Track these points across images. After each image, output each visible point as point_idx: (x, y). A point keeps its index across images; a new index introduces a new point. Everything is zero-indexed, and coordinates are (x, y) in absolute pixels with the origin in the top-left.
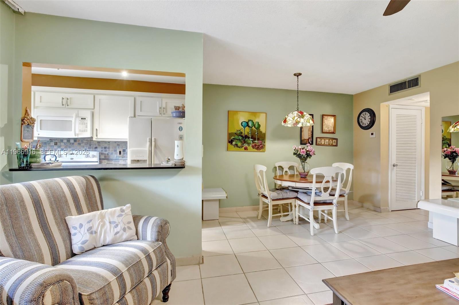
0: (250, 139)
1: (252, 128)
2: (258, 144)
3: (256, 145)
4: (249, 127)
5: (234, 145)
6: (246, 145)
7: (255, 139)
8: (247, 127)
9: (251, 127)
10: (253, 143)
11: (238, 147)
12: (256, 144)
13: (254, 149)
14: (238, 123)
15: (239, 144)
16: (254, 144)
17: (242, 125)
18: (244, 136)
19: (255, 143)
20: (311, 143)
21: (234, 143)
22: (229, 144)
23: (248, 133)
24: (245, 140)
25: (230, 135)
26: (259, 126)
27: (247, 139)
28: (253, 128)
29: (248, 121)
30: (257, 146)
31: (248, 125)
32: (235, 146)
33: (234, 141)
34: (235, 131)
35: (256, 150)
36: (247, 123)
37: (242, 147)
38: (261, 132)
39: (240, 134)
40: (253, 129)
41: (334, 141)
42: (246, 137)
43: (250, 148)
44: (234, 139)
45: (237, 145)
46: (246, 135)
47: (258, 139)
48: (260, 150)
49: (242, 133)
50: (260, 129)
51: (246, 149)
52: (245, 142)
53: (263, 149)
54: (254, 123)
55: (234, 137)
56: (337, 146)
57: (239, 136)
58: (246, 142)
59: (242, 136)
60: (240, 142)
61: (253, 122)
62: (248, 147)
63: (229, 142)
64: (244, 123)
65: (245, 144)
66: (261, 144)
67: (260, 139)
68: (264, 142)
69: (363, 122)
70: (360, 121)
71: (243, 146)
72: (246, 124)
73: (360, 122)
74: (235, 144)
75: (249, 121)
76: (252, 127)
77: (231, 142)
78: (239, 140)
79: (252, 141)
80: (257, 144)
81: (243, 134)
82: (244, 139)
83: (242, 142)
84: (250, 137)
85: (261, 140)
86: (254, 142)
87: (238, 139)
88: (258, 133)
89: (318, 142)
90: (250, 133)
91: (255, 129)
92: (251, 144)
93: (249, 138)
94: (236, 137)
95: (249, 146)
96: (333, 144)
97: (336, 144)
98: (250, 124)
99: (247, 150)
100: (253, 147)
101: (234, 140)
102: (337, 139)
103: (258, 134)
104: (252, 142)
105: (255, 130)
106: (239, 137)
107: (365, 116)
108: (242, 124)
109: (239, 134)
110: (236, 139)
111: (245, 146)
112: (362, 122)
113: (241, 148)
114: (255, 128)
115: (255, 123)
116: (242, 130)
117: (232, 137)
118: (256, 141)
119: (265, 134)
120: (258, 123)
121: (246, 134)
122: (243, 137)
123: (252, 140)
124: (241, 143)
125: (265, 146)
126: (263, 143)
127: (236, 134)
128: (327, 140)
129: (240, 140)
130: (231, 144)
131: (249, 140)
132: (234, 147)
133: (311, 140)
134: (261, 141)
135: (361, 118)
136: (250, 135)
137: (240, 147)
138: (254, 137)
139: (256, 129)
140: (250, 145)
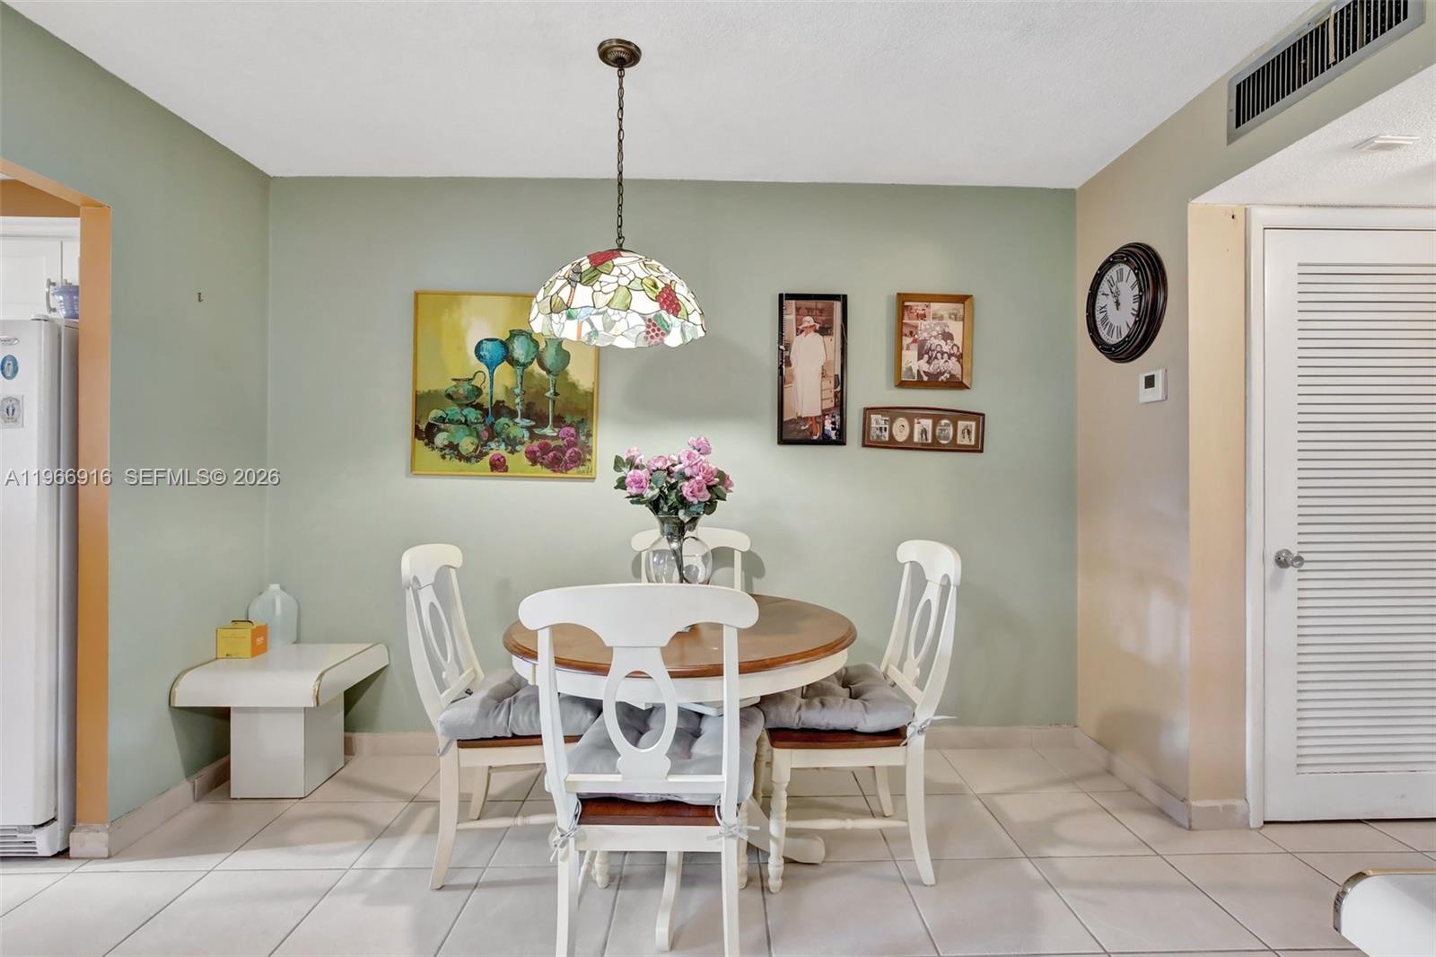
0: (518, 420)
1: (530, 368)
2: (560, 443)
3: (545, 449)
4: (513, 362)
5: (442, 449)
6: (497, 449)
7: (541, 420)
8: (505, 362)
9: (525, 366)
10: (533, 437)
11: (461, 457)
12: (549, 441)
13: (539, 466)
14: (461, 348)
15: (467, 444)
16: (536, 443)
17: (480, 357)
18: (487, 405)
19: (545, 437)
20: (833, 435)
21: (441, 439)
22: (420, 443)
23: (509, 391)
24: (493, 424)
25: (422, 401)
26: (564, 357)
27: (503, 420)
28: (535, 367)
29: (508, 336)
30: (551, 454)
31: (509, 358)
32: (447, 451)
33: (440, 430)
34: (446, 385)
35: (548, 473)
36: (505, 345)
37: (481, 456)
38: (573, 386)
39: (472, 398)
40: (531, 374)
41: (961, 424)
42: (499, 409)
43: (518, 460)
44: (442, 420)
45: (453, 447)
46: (498, 402)
47: (559, 421)
48: (567, 470)
49: (478, 391)
50: (567, 374)
51: (498, 466)
52: (493, 435)
53: (582, 468)
54: (536, 344)
55: (440, 413)
56: (981, 451)
57: (467, 405)
58: (499, 435)
59: (478, 407)
60: (470, 435)
61: (533, 340)
62: (511, 460)
63: (418, 433)
64: (487, 346)
65: (493, 445)
66: (575, 445)
67: (568, 420)
68: (589, 435)
69: (1111, 320)
70: (1099, 317)
71: (487, 454)
72: (500, 351)
73: (1099, 324)
74: (446, 443)
75: (514, 334)
76: (531, 363)
77: (425, 434)
78: (466, 423)
79: (529, 429)
80: (553, 444)
81: (485, 400)
82: (490, 419)
83: (478, 436)
84: (519, 408)
85: (570, 426)
86: (537, 431)
87: (463, 420)
88: (556, 394)
89: (874, 433)
90: (517, 391)
91: (544, 373)
92: (522, 443)
93: (512, 414)
94: (453, 411)
95: (512, 452)
96: (959, 442)
97: (973, 443)
98: (519, 350)
99: (506, 470)
100: (533, 458)
101: (442, 426)
102: (983, 415)
103: (558, 397)
104: (527, 434)
105: (542, 376)
106: (466, 411)
107: (1120, 284)
108: (482, 353)
109: (466, 398)
110: (451, 422)
111: (492, 453)
112: (1105, 319)
113: (473, 460)
114: (542, 366)
115: (542, 346)
116: (480, 377)
117: (435, 413)
118: (548, 431)
119: (590, 396)
120: (560, 343)
121: (499, 395)
122: (485, 413)
123: (527, 422)
124: (476, 441)
125: (590, 452)
126: (583, 438)
127: (449, 396)
128: (927, 423)
129: (468, 425)
130: (426, 445)
131: (515, 424)
132: (443, 457)
133: (833, 423)
134: (572, 431)
135: (1101, 301)
136: (518, 400)
137: (468, 459)
138: (537, 408)
139: (549, 372)
140: (518, 448)
